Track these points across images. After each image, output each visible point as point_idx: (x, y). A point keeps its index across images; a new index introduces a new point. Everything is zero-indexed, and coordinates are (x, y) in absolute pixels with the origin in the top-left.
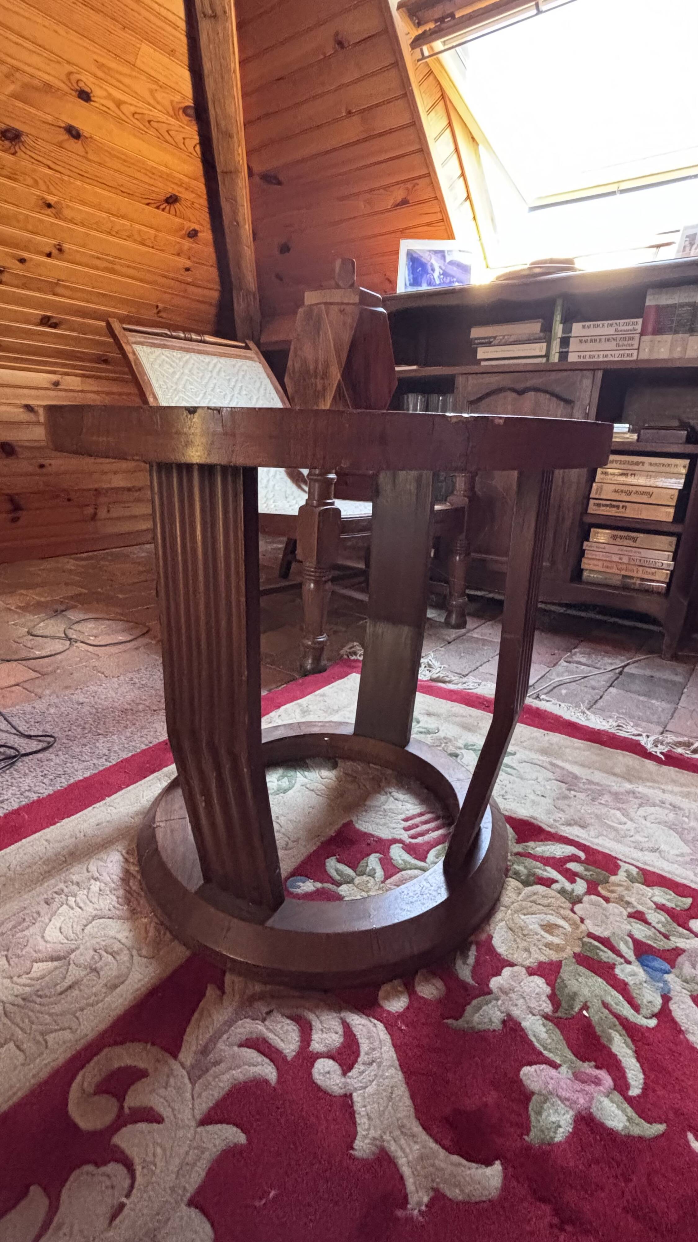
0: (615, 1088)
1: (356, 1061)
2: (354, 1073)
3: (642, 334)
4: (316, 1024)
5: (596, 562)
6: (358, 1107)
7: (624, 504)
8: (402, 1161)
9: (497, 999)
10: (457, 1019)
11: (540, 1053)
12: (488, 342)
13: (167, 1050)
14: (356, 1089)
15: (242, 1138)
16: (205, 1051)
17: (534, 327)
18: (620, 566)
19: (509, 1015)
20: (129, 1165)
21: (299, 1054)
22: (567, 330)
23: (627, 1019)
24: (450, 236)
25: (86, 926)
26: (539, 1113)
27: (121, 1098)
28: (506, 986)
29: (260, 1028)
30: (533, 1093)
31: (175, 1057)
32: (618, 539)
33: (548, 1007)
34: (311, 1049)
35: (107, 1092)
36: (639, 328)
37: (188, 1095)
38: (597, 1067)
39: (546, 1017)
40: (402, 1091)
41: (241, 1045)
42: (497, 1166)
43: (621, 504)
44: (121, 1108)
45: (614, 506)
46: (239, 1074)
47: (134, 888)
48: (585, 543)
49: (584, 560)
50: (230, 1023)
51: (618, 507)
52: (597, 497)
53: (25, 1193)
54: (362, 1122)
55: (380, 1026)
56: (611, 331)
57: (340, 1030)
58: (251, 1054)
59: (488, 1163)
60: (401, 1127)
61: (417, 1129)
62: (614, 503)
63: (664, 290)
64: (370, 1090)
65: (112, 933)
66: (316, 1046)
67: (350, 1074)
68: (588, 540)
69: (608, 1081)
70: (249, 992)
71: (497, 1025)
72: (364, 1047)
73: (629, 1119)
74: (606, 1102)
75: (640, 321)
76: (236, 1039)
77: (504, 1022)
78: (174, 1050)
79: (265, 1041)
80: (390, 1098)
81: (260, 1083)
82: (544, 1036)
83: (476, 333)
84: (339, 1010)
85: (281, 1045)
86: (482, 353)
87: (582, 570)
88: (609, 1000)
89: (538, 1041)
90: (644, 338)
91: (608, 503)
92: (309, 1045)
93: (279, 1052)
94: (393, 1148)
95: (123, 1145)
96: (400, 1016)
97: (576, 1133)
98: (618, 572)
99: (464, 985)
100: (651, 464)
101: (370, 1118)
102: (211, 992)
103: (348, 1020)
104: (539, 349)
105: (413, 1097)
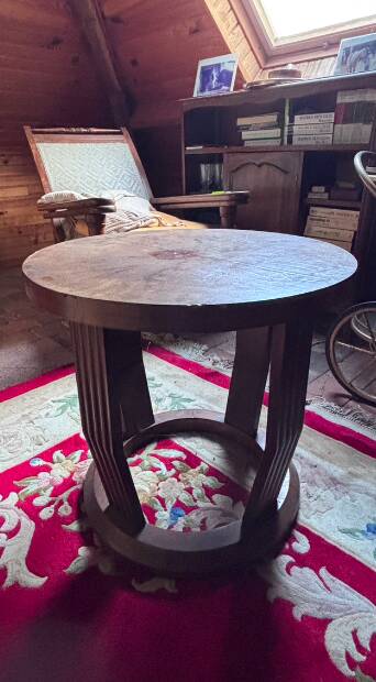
3: (335, 123)
12: (247, 128)
17: (273, 118)
22: (292, 120)
24: (226, 51)
36: (333, 120)
56: (317, 121)
63: (348, 92)
75: (333, 114)
83: (241, 122)
86: (245, 135)
90: (337, 126)
100: (337, 214)
104: (276, 132)
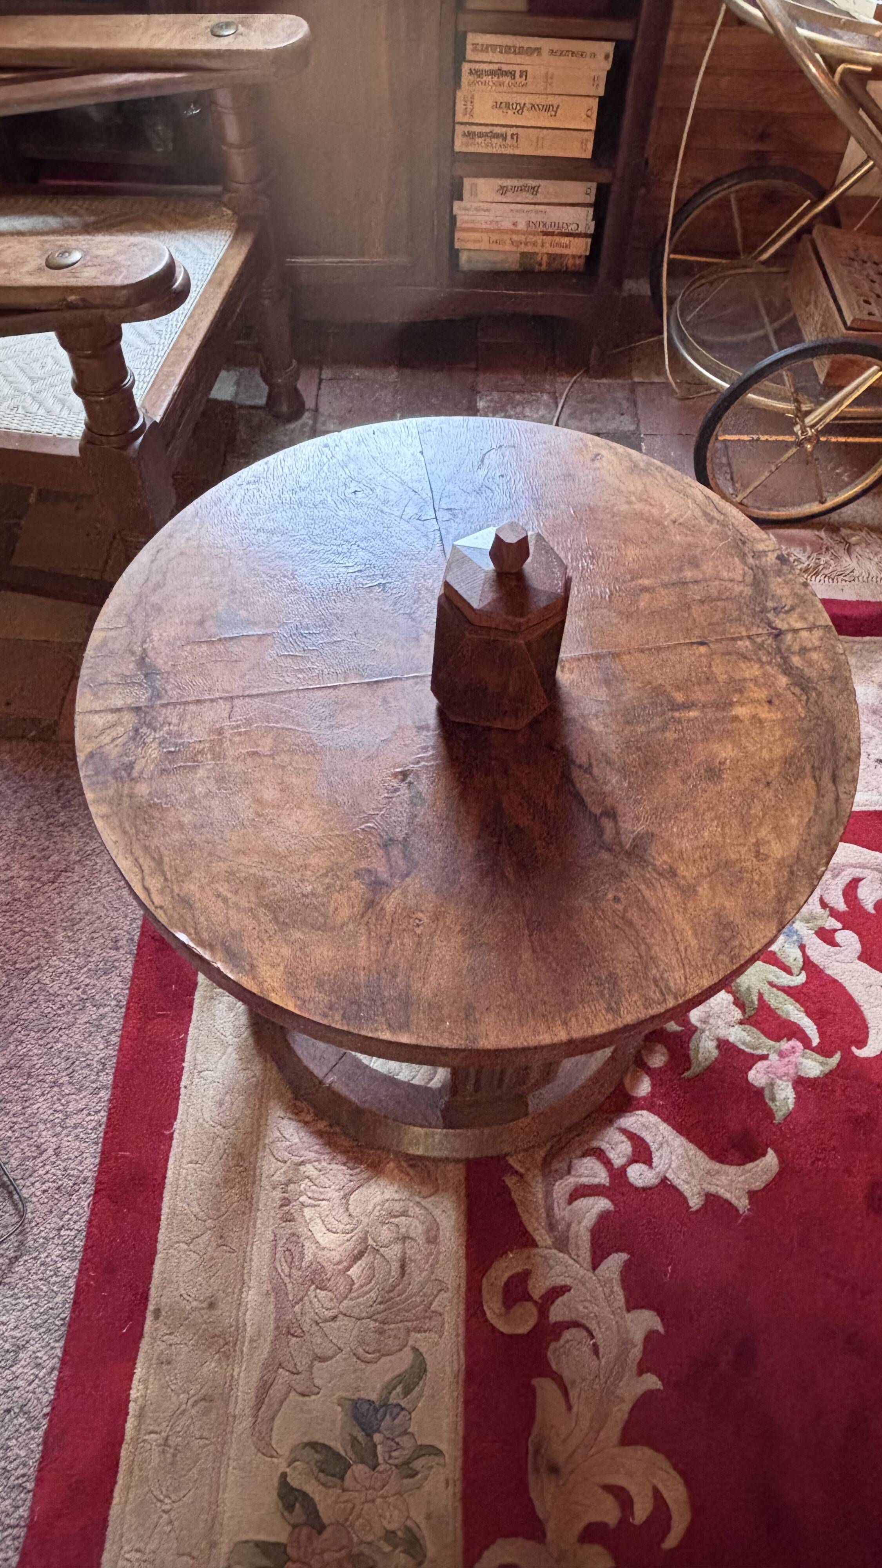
0: (805, 1048)
1: (650, 1153)
2: (655, 1161)
4: (604, 1146)
5: (477, 235)
6: (677, 1182)
7: (514, 131)
8: (722, 1192)
9: (703, 1031)
10: (688, 1069)
11: (753, 1055)
13: (525, 1245)
14: (666, 1172)
15: (625, 1256)
16: (551, 1227)
18: (515, 237)
19: (718, 1040)
20: (576, 1324)
21: (611, 1176)
23: (789, 987)
25: (347, 1210)
26: (773, 1099)
27: (529, 1298)
28: (703, 1015)
29: (571, 1181)
30: (763, 1089)
31: (537, 1246)
32: (509, 194)
33: (738, 1014)
34: (616, 1166)
35: (515, 1301)
37: (571, 1262)
38: (789, 1040)
39: (741, 1023)
40: (692, 1149)
41: (570, 1202)
42: (770, 1152)
43: (510, 131)
44: (535, 1302)
45: (497, 136)
46: (589, 1220)
47: (346, 1144)
48: (456, 204)
49: (457, 235)
50: (548, 1194)
51: (504, 137)
52: (466, 120)
53: (532, 1391)
54: (684, 1188)
55: (645, 1113)
57: (624, 1138)
58: (582, 1203)
59: (764, 1154)
60: (708, 1173)
61: (717, 1166)
62: (498, 130)
64: (674, 1165)
65: (379, 1198)
66: (618, 1162)
67: (654, 1165)
68: (460, 198)
69: (799, 1045)
70: (539, 1159)
71: (715, 1053)
72: (648, 1139)
73: (822, 1064)
74: (804, 1061)
76: (563, 1201)
77: (718, 1047)
78: (531, 1243)
79: (585, 1186)
80: (690, 1160)
81: (604, 1217)
82: (748, 1039)
84: (611, 1122)
85: (596, 1181)
87: (458, 251)
88: (771, 978)
89: (748, 1047)
91: (487, 130)
92: (612, 1165)
93: (598, 1186)
94: (712, 1189)
95: (559, 1319)
96: (653, 1094)
97: (799, 1097)
98: (514, 249)
99: (675, 1034)
100: (552, 52)
101: (688, 1183)
102: (510, 1181)
103: (623, 1126)
105: (701, 1148)
